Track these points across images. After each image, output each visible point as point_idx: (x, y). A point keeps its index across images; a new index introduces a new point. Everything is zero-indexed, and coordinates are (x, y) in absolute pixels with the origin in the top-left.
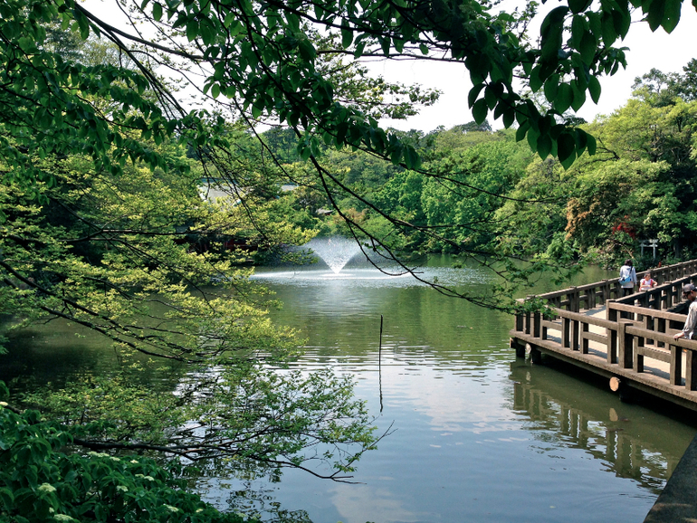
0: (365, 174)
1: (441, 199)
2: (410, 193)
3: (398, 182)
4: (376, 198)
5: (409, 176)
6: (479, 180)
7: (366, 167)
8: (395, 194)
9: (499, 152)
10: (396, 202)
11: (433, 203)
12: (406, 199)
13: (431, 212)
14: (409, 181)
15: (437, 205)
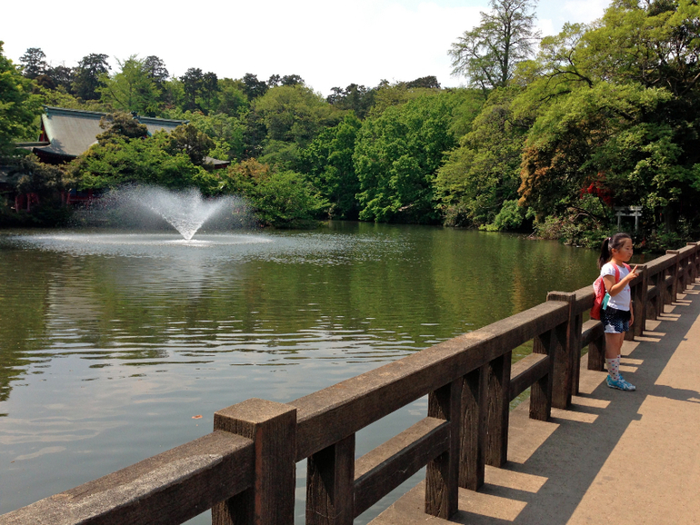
0: (294, 129)
1: (375, 157)
2: (341, 150)
3: (329, 138)
4: (303, 156)
5: (340, 131)
6: (420, 137)
7: (296, 121)
8: (325, 152)
9: (443, 105)
10: (324, 161)
11: (365, 163)
12: (336, 157)
13: (363, 173)
14: (340, 136)
15: (369, 165)
